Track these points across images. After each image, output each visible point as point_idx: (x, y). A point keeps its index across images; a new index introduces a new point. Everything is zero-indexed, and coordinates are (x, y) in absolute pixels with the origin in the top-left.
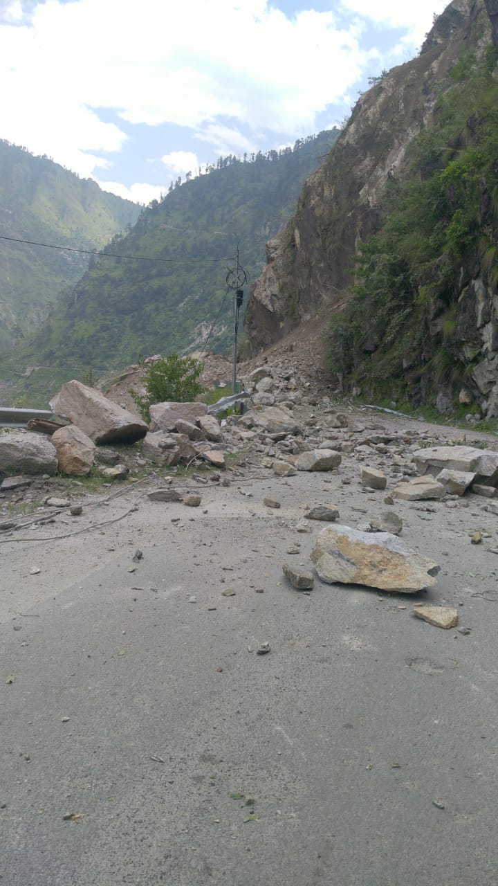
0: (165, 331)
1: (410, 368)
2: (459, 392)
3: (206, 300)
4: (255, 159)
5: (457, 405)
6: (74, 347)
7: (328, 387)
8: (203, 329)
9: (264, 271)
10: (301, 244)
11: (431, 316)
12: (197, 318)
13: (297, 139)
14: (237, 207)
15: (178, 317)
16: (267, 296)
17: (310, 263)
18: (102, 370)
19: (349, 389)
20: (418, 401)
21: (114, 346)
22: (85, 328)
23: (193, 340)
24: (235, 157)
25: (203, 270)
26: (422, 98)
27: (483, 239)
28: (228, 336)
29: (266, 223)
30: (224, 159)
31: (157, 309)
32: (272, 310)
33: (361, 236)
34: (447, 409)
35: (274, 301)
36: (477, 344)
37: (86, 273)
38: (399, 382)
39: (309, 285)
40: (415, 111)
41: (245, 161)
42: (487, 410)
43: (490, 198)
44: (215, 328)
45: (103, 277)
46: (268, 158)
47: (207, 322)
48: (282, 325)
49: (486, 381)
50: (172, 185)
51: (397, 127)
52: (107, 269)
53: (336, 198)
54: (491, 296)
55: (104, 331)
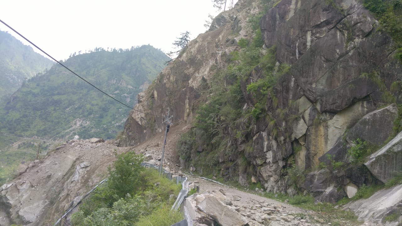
0: (57, 120)
1: (223, 162)
2: (251, 177)
3: (81, 108)
4: (112, 51)
5: (250, 183)
6: (6, 124)
7: (177, 165)
8: (78, 122)
9: (137, 106)
10: (158, 98)
11: (239, 143)
12: (75, 116)
13: (132, 46)
14: (101, 69)
15: (65, 115)
16: (138, 118)
17: (162, 107)
18: (20, 137)
19: (189, 167)
20: (228, 178)
21: (28, 125)
22: (15, 115)
23: (72, 126)
24: (103, 48)
25: (81, 95)
26: (215, 49)
27: (268, 116)
28: (90, 126)
29: (114, 79)
30: (98, 48)
31: (55, 110)
32: (141, 124)
33: (188, 99)
34: (244, 184)
35: (142, 120)
36: (264, 159)
37: (20, 88)
38: (217, 168)
39: (161, 116)
40: (213, 54)
41: (107, 51)
42: (267, 187)
43: (272, 101)
44: (84, 122)
45: (29, 91)
46: (118, 51)
47: (80, 119)
48: (145, 131)
49: (267, 175)
50: (71, 55)
51: (204, 58)
52: (31, 88)
53: (176, 81)
54: (271, 140)
55: (25, 117)
